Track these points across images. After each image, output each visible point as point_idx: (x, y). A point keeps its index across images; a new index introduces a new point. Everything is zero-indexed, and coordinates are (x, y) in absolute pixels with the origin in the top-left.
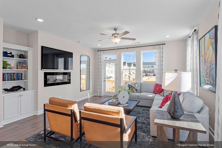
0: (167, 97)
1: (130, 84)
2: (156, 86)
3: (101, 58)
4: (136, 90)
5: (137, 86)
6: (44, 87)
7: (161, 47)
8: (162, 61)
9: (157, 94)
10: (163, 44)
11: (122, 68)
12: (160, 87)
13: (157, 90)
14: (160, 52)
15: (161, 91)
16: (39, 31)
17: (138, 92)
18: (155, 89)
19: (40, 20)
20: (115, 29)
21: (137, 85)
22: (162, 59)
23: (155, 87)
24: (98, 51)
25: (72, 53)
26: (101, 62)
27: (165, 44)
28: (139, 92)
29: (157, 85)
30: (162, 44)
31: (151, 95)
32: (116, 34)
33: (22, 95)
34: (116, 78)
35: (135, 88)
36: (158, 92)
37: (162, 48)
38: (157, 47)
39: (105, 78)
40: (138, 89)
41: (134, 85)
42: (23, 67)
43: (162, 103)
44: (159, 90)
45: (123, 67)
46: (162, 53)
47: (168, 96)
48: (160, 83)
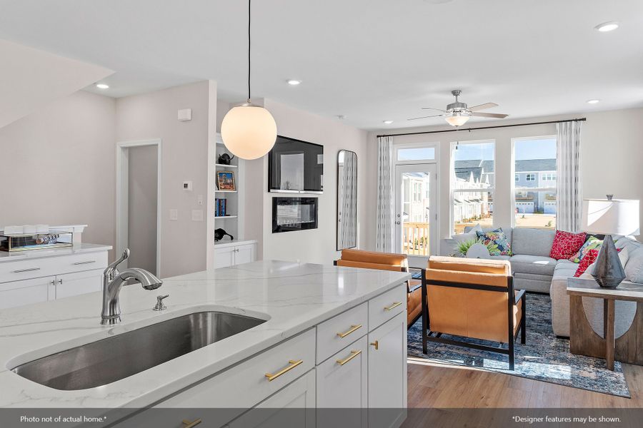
0: (590, 254)
1: (480, 230)
2: (558, 237)
3: (388, 158)
4: (501, 248)
5: (501, 238)
6: (273, 232)
7: (573, 128)
8: (576, 168)
9: (563, 258)
10: (580, 120)
11: (452, 188)
12: (570, 239)
13: (562, 248)
14: (571, 142)
15: (573, 252)
16: (265, 100)
17: (505, 254)
18: (555, 246)
19: (294, 83)
20: (455, 93)
21: (501, 235)
22: (576, 162)
23: (556, 241)
24: (378, 136)
25: (322, 146)
26: (387, 168)
27: (584, 119)
28: (509, 252)
29: (560, 234)
30: (576, 120)
31: (544, 262)
32: (457, 104)
33: (238, 250)
34: (434, 217)
35: (495, 243)
36: (563, 254)
37: (577, 132)
38: (561, 128)
39: (399, 216)
40: (506, 244)
41: (493, 234)
42: (228, 184)
43: (579, 269)
44: (569, 247)
45: (455, 183)
46: (577, 144)
47: (593, 251)
48: (567, 229)
